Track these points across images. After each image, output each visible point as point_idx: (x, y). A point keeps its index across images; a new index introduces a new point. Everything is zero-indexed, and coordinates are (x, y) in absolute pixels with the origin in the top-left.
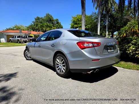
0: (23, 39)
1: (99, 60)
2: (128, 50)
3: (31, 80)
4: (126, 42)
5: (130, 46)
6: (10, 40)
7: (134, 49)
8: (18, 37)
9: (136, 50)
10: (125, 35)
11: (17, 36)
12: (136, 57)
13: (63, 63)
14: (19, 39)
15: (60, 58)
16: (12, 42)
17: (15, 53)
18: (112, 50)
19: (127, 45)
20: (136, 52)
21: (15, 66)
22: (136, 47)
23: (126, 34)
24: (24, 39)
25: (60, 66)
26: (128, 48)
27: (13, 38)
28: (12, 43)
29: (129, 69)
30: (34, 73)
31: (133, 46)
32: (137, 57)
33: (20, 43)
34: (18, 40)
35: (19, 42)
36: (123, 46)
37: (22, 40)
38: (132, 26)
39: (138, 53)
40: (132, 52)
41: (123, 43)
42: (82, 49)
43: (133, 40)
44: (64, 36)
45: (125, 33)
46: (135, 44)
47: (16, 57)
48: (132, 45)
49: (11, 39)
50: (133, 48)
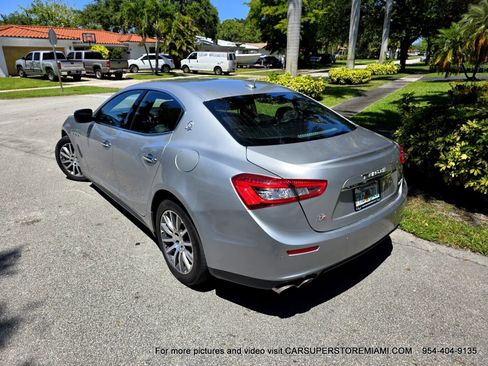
0: (66, 67)
1: (316, 248)
2: (442, 156)
3: (68, 295)
4: (440, 125)
5: (453, 144)
6: (19, 66)
7: (464, 157)
8: (47, 57)
9: (471, 164)
10: (449, 58)
11: (42, 53)
12: (466, 186)
13: (186, 238)
14: (51, 63)
15: (174, 216)
16: (25, 76)
17: (32, 135)
18: (372, 196)
19: (440, 139)
20: (472, 172)
21: (23, 216)
22: (472, 151)
23: (455, 55)
24: (69, 64)
25: (178, 241)
26: (445, 150)
27: (28, 62)
28: (26, 81)
29: (435, 240)
30: (85, 255)
31: (463, 143)
32: (471, 188)
33: (56, 79)
34: (48, 69)
35: (51, 78)
36: (428, 139)
37: (62, 68)
38: (480, 24)
39: (475, 174)
40: (458, 168)
41: (428, 127)
42: (251, 207)
43: (469, 122)
44: (189, 129)
45: (451, 51)
46: (471, 139)
47: (33, 159)
48: (460, 141)
49: (20, 62)
50: (463, 152)
